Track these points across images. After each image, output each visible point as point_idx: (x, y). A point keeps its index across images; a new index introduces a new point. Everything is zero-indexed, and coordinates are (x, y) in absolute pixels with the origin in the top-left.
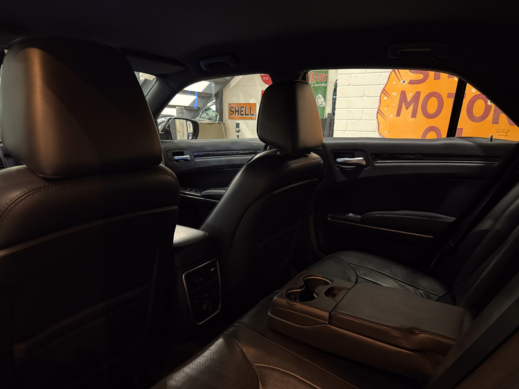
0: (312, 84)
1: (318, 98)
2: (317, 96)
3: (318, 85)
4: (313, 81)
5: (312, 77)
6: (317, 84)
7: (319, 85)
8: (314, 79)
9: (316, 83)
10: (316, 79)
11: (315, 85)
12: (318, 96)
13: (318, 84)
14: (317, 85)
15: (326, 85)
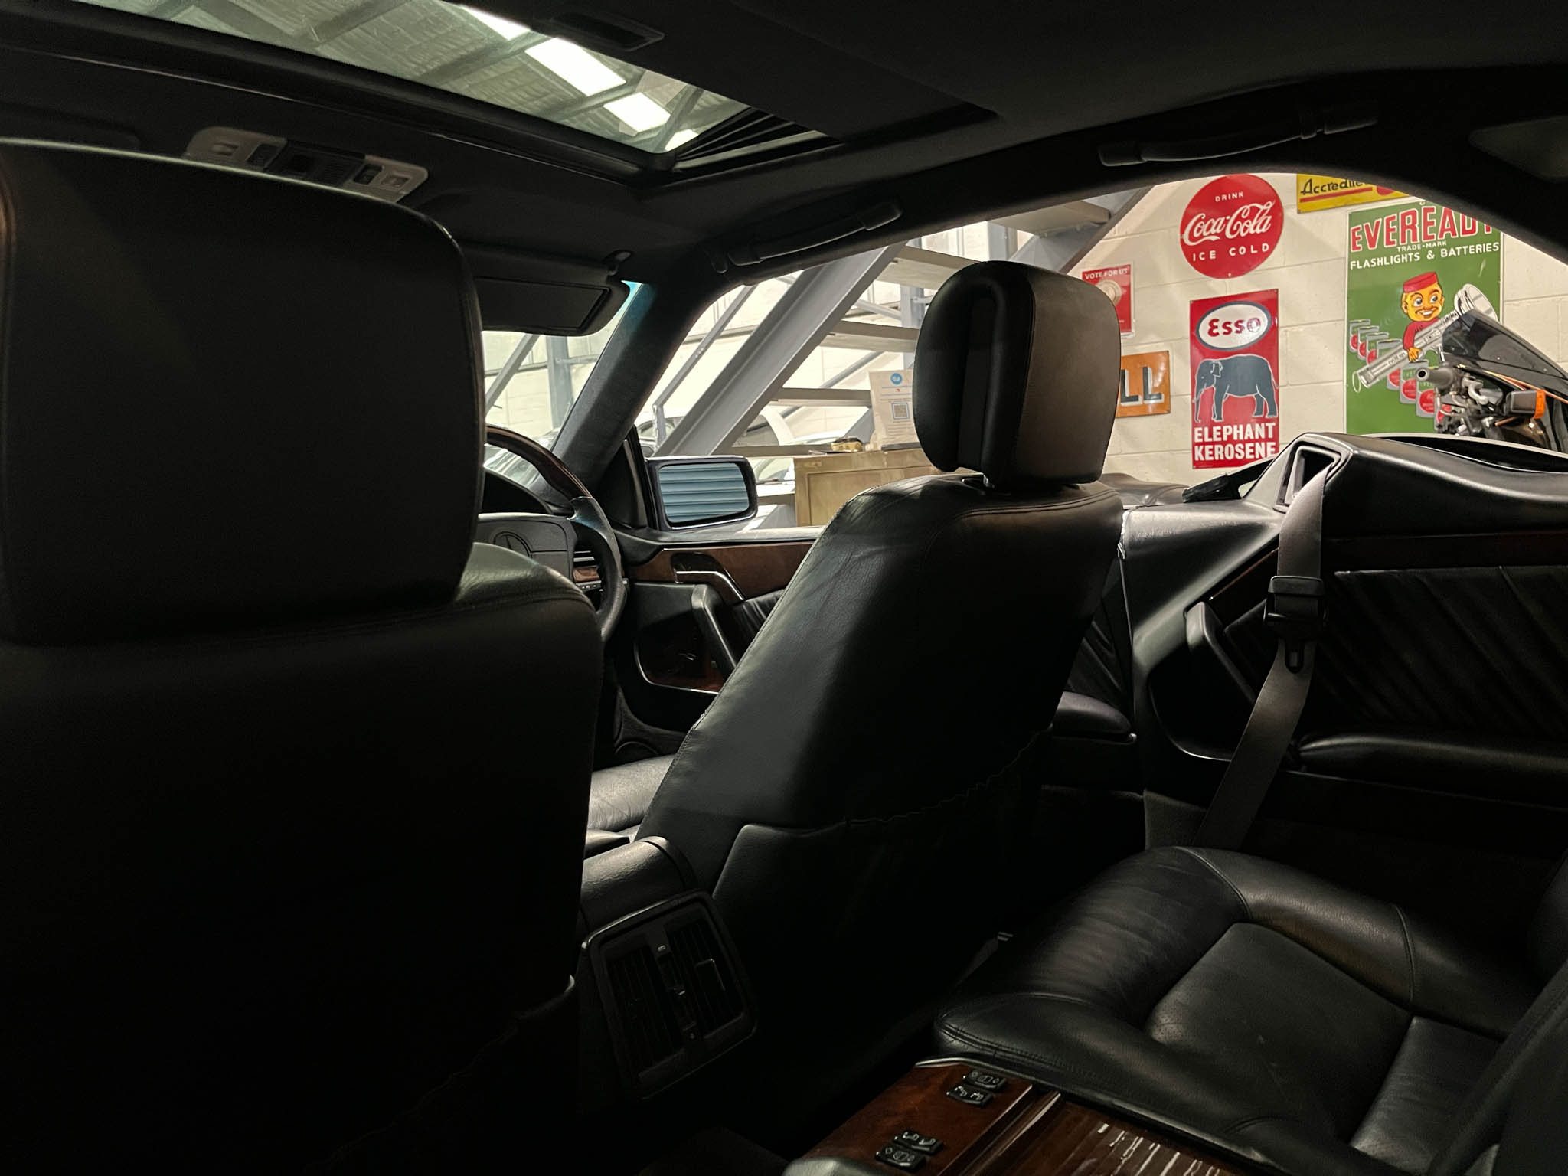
0: (1429, 249)
1: (1463, 300)
2: (1456, 293)
3: (1456, 251)
4: (1432, 237)
5: (1426, 224)
6: (1452, 250)
7: (1462, 250)
8: (1435, 230)
9: (1444, 243)
10: (1443, 230)
11: (1444, 253)
12: (1460, 294)
13: (1459, 248)
14: (1452, 252)
15: (1493, 248)
